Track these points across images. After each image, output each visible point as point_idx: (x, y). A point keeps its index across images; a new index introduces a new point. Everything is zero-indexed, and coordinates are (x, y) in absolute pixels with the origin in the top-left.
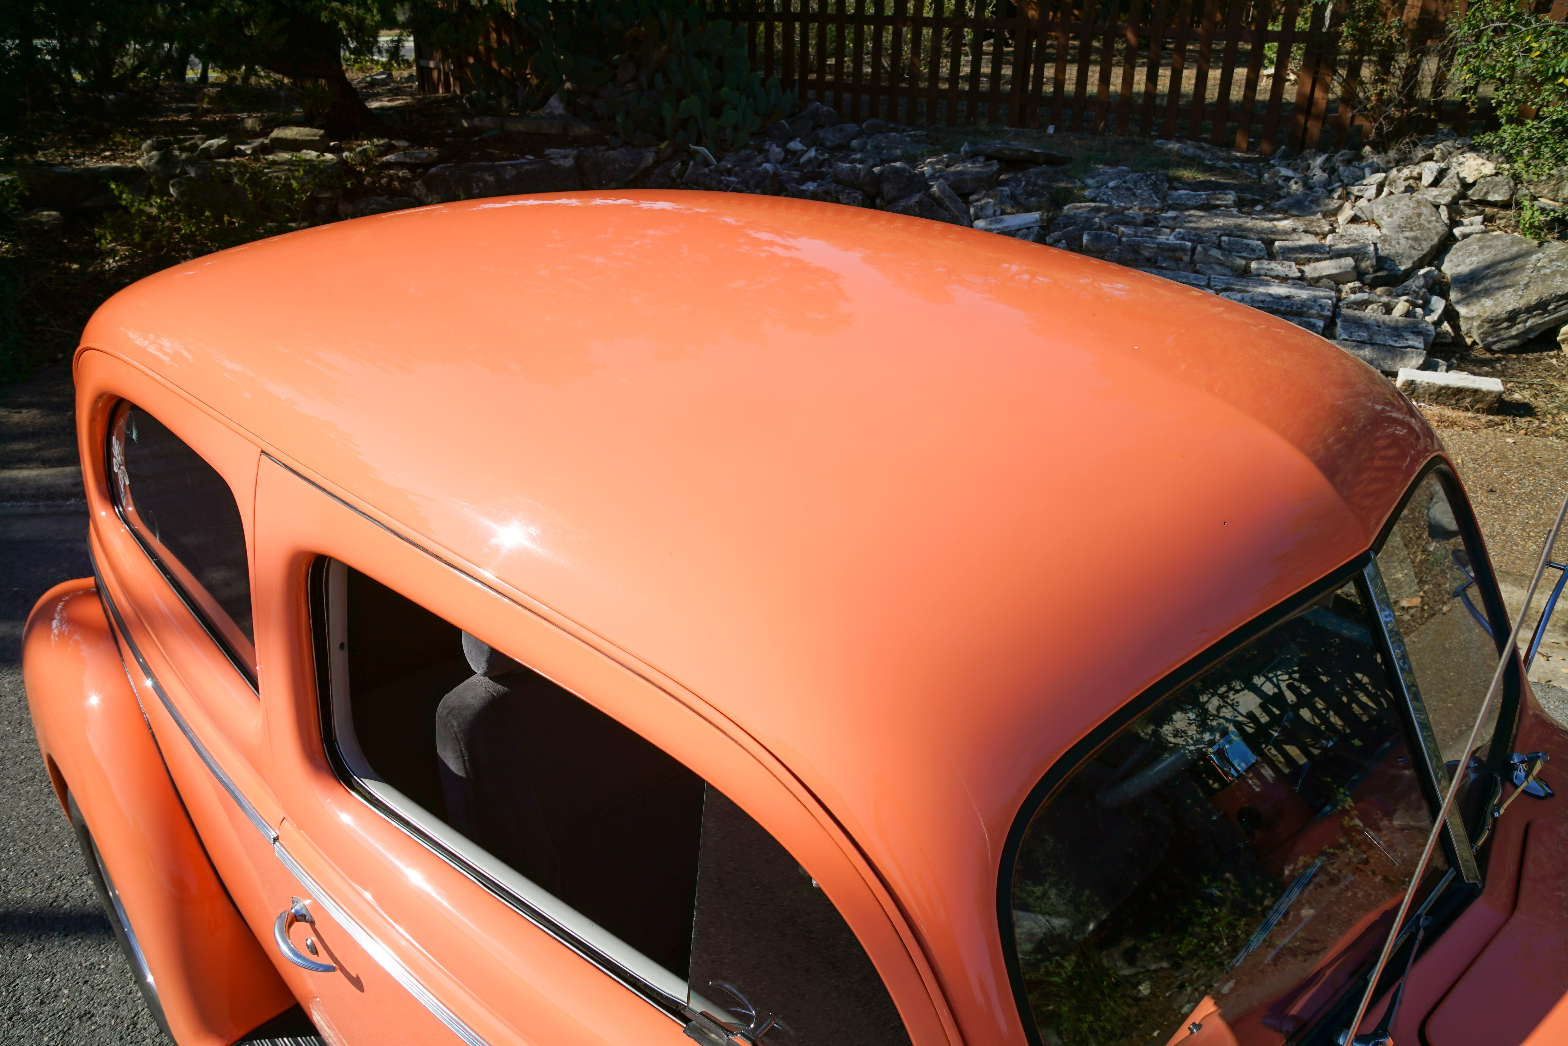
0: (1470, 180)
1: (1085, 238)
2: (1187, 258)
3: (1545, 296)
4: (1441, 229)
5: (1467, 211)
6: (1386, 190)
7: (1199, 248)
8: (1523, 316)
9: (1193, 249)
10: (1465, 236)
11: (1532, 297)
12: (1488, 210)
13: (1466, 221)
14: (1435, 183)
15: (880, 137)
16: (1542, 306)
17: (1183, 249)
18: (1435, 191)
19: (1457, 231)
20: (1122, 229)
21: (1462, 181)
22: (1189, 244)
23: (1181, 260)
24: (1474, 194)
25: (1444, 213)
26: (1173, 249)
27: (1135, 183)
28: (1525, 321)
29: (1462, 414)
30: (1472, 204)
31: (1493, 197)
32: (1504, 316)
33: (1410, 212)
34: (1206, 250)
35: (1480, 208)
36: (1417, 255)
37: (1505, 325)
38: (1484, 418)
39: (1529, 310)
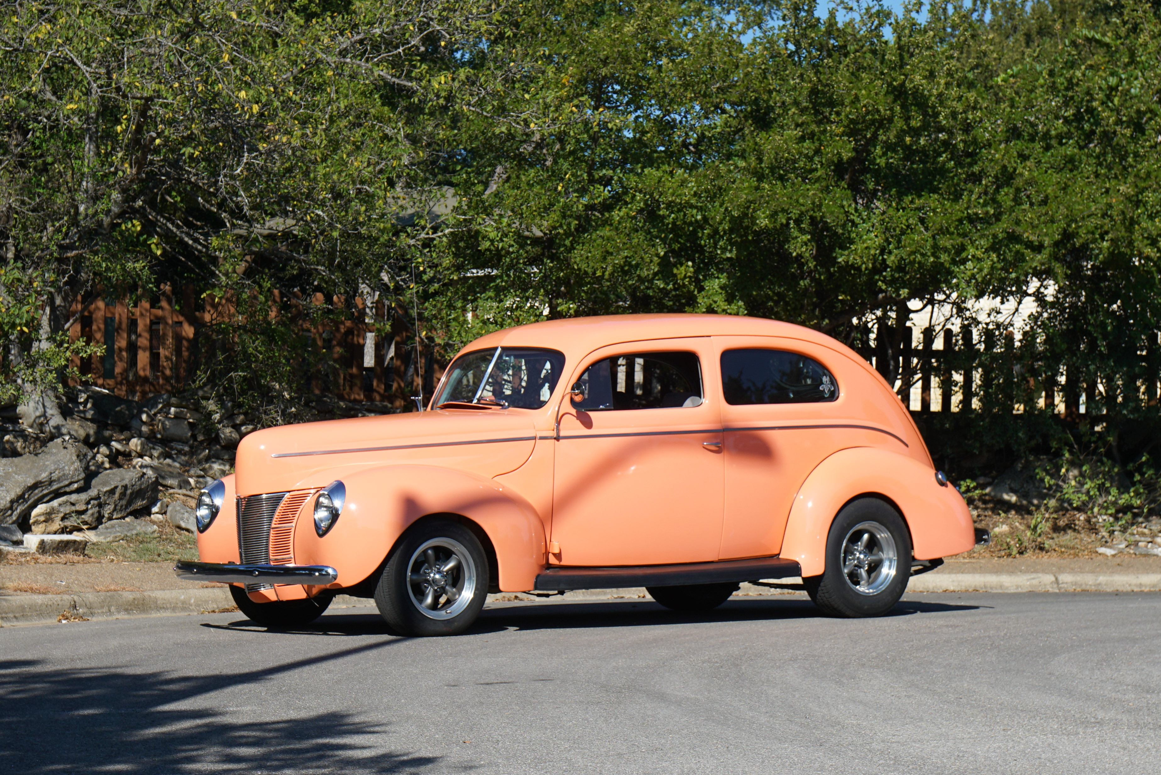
16: (22, 496)
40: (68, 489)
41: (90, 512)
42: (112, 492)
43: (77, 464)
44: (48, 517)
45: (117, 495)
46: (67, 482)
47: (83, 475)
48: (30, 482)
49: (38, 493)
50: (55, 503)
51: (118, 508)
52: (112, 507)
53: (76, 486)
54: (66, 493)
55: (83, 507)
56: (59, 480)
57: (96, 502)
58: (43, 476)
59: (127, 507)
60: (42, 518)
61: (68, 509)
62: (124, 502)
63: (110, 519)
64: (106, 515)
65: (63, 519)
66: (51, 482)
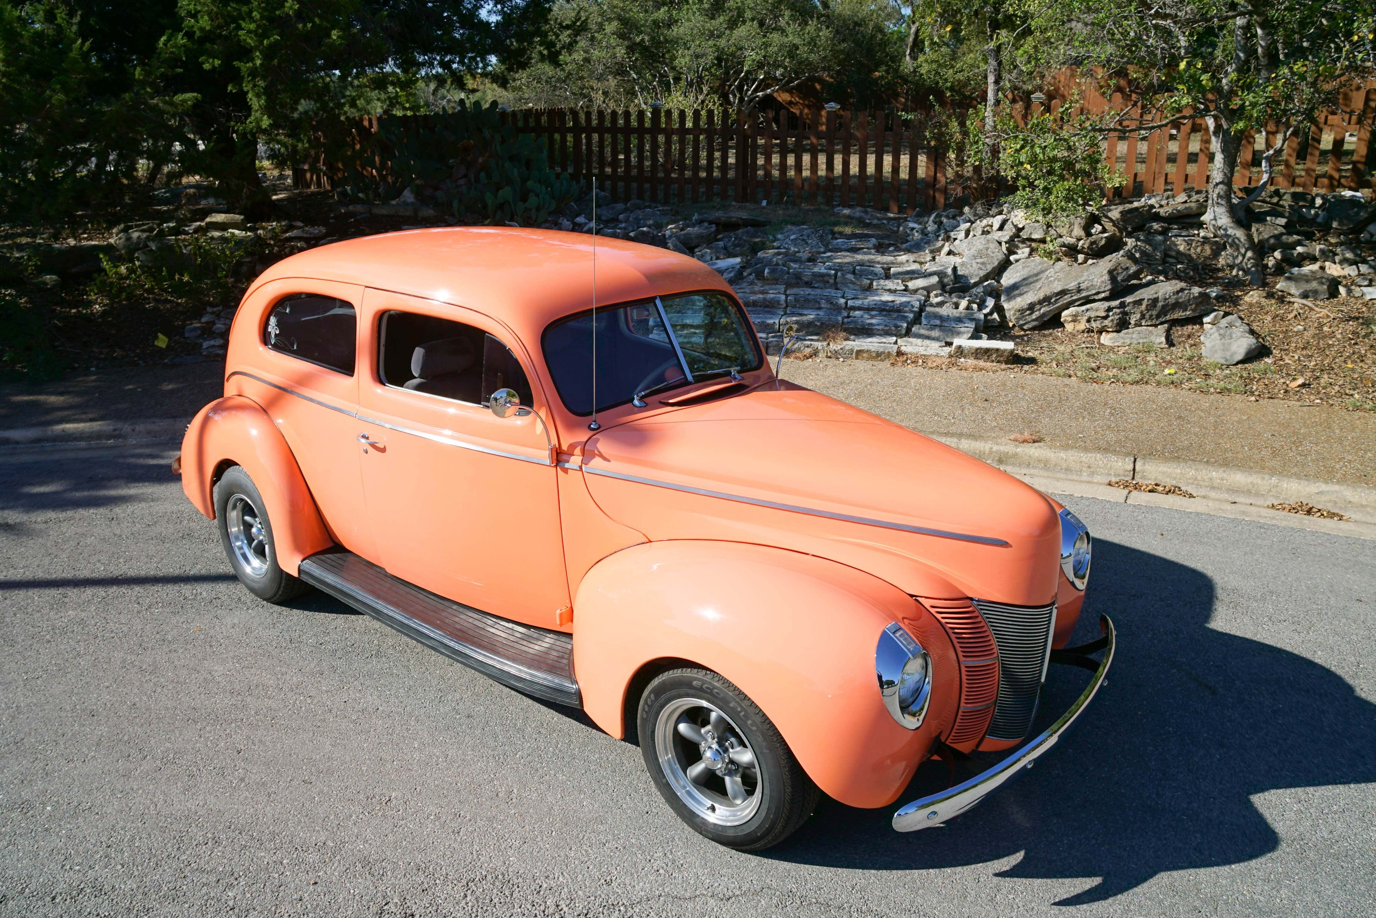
0: (1020, 226)
1: (766, 271)
2: (832, 281)
3: (1048, 293)
4: (1000, 256)
5: (1021, 245)
6: (971, 234)
7: (839, 274)
8: (1038, 307)
9: (836, 275)
10: (1017, 261)
11: (1041, 295)
12: (1034, 245)
13: (1019, 251)
14: (1001, 228)
15: (639, 212)
16: (1046, 300)
17: (829, 275)
18: (1000, 233)
19: (1012, 258)
20: (792, 264)
21: (1016, 226)
22: (833, 272)
23: (828, 282)
24: (1024, 235)
25: (1004, 247)
26: (822, 275)
27: (808, 236)
28: (1040, 310)
29: (989, 364)
30: (1023, 241)
31: (1035, 236)
32: (1026, 307)
33: (981, 247)
34: (843, 275)
35: (1029, 243)
36: (982, 273)
37: (1028, 312)
38: (1003, 366)
39: (1041, 302)
40: (1096, 297)
41: (1110, 319)
42: (1139, 302)
43: (1106, 277)
44: (1075, 319)
45: (1143, 307)
46: (1094, 292)
47: (1109, 287)
48: (1059, 289)
49: (1067, 299)
50: (1084, 308)
51: (1147, 316)
52: (1138, 316)
53: (1103, 295)
54: (1094, 301)
55: (1103, 314)
56: (1087, 289)
57: (1118, 311)
58: (1072, 285)
59: (1158, 317)
60: (1070, 319)
61: (1093, 314)
62: (1154, 313)
63: (1138, 324)
64: (1133, 322)
65: (1089, 321)
66: (1079, 291)
